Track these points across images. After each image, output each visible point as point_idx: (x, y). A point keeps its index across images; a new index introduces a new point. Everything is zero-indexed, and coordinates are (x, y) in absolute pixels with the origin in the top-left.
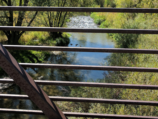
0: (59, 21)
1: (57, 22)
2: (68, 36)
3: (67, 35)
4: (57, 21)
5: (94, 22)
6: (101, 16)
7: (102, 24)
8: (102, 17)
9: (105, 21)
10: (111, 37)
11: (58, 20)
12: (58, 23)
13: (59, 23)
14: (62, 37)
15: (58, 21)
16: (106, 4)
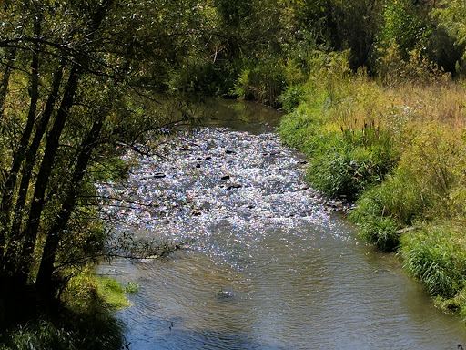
0: (39, 192)
1: (21, 201)
2: (111, 298)
3: (101, 292)
4: (23, 195)
5: (308, 180)
6: (358, 132)
7: (365, 201)
8: (365, 143)
9: (393, 180)
10: (441, 303)
11: (32, 186)
12: (33, 203)
13: (36, 209)
14: (59, 313)
15: (30, 196)
16: (394, 46)
